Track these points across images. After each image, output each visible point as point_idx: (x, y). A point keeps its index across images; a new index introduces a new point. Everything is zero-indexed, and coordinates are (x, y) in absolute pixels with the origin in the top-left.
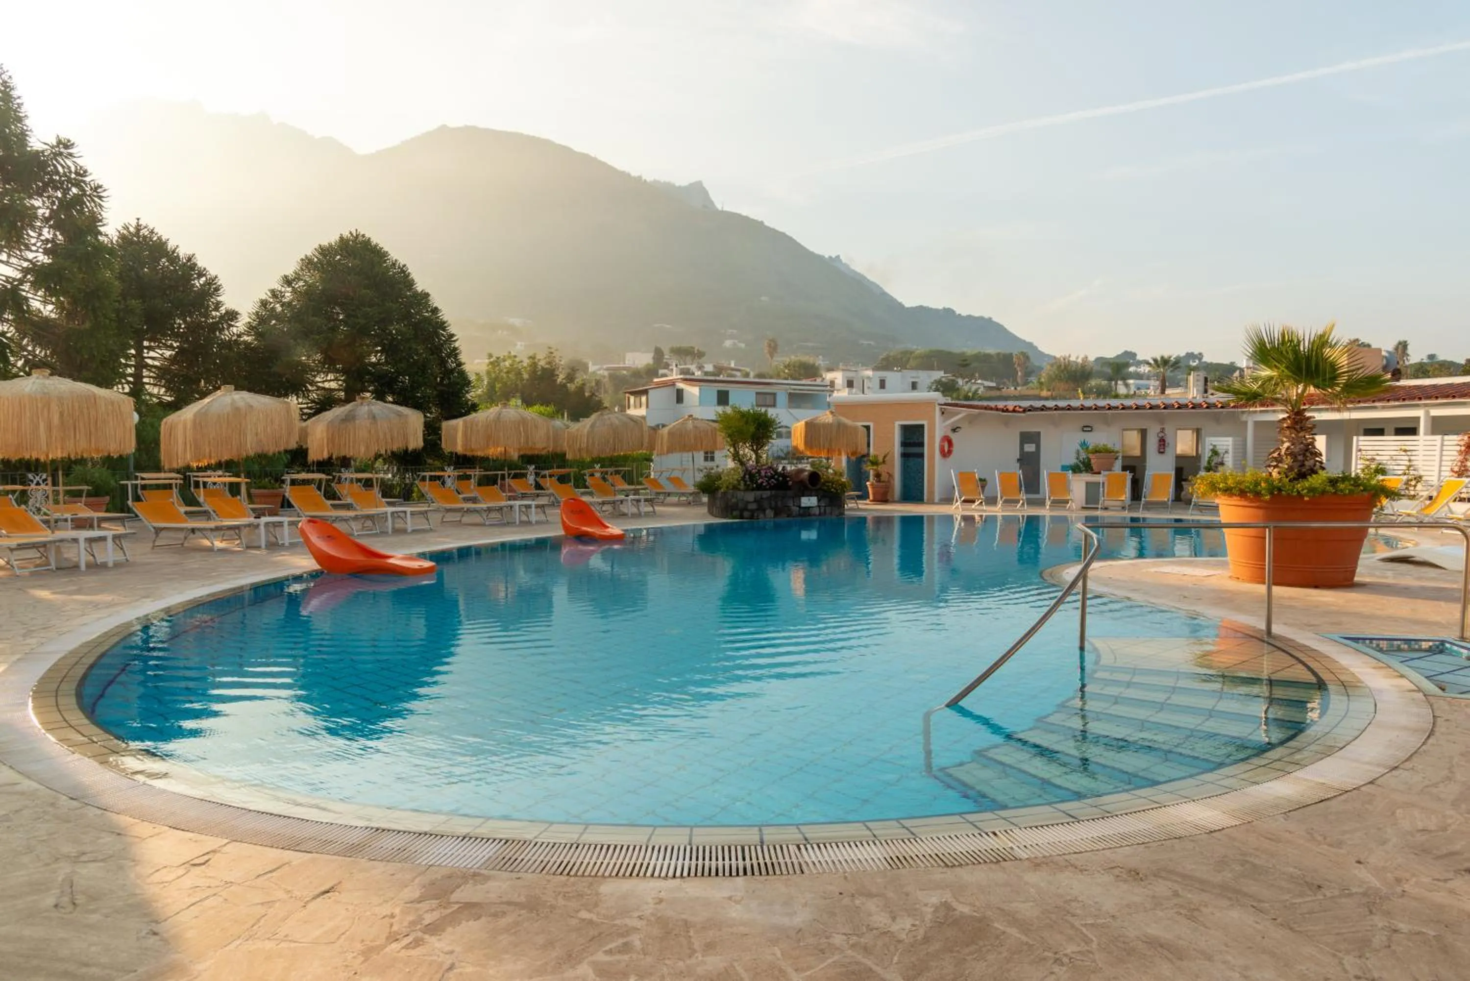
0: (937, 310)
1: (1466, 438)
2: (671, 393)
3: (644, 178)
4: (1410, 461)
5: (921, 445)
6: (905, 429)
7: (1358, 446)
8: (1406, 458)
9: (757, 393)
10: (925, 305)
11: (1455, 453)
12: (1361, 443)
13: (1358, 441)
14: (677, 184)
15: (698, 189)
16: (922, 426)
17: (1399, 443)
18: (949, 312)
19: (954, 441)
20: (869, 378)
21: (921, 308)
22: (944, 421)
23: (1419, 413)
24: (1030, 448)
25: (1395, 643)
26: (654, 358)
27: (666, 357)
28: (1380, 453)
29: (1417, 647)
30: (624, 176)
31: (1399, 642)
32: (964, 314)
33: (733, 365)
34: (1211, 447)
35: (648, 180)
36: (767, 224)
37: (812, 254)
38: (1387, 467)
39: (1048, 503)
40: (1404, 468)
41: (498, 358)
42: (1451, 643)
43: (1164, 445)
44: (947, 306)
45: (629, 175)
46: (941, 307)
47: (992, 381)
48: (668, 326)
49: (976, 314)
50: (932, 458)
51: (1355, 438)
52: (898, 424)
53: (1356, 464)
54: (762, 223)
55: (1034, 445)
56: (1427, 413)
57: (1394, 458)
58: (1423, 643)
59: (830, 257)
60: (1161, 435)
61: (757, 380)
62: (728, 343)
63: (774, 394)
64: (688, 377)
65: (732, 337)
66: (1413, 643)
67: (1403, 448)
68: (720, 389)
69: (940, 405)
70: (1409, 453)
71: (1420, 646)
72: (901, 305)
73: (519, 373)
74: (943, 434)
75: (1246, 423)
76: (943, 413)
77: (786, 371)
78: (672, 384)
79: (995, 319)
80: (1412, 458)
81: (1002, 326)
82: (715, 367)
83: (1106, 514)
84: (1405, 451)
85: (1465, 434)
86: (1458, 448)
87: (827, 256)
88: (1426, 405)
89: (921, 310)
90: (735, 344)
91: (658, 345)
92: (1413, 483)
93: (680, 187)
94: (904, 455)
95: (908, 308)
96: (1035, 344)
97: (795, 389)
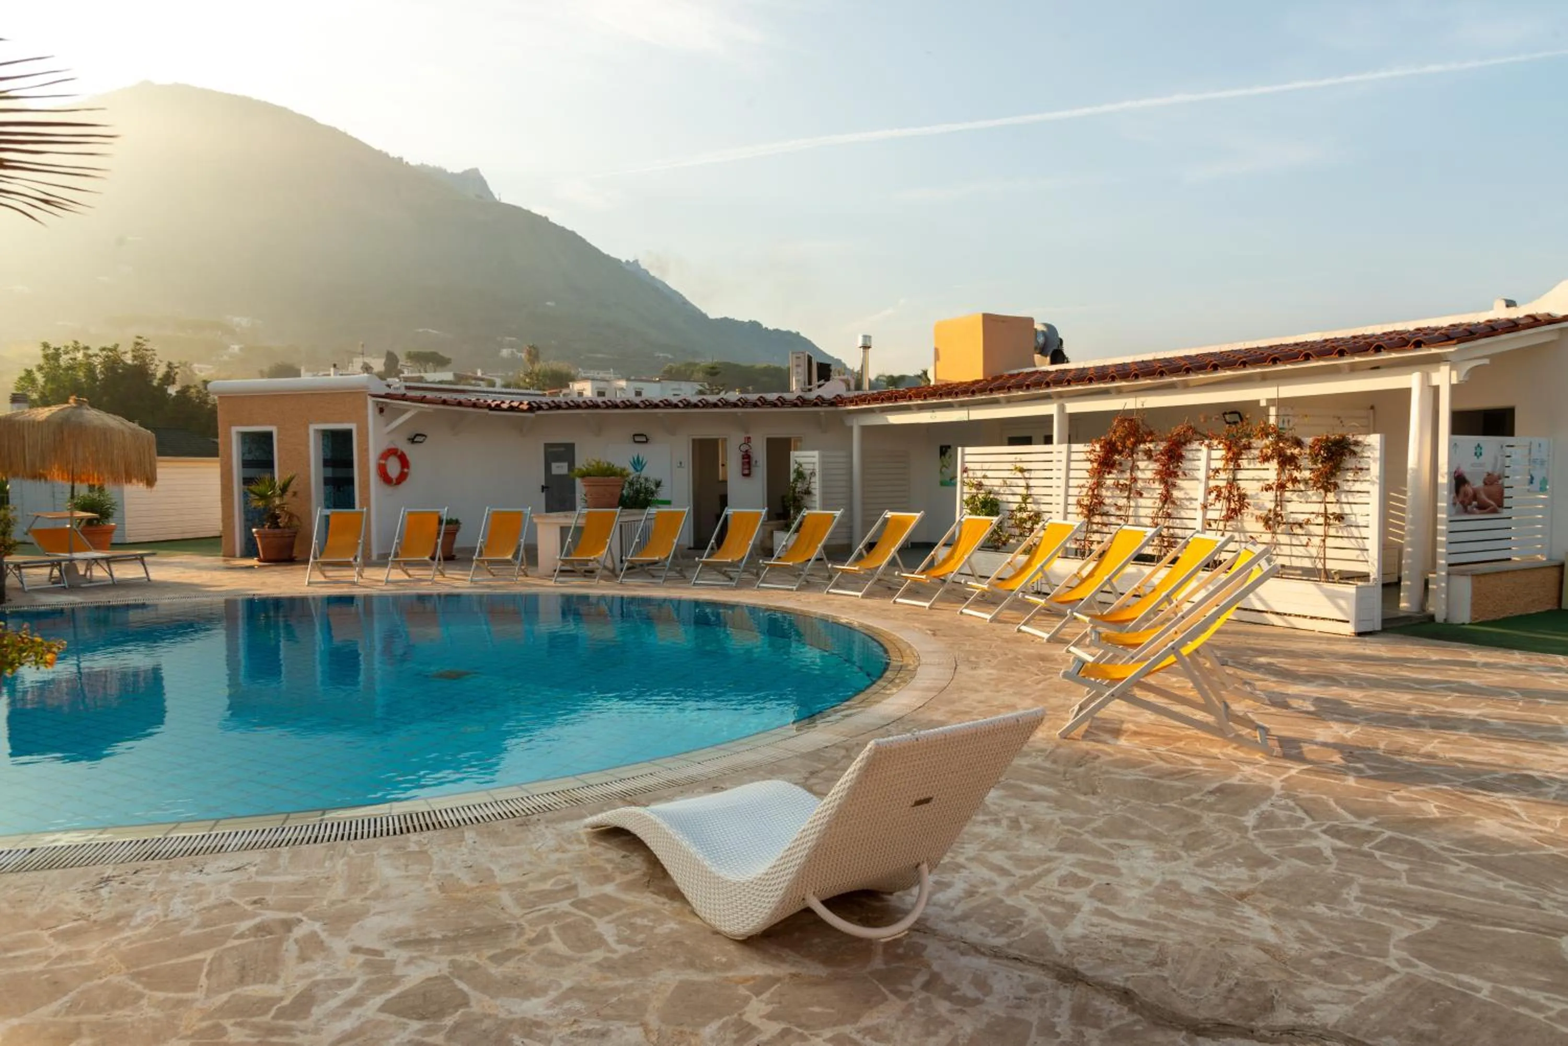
0: (742, 323)
1: (1098, 447)
3: (405, 160)
4: (1028, 487)
5: (351, 463)
7: (963, 462)
8: (1022, 483)
10: (731, 316)
11: (1087, 475)
12: (967, 458)
13: (963, 455)
14: (449, 171)
15: (473, 179)
16: (350, 433)
17: (1012, 458)
18: (755, 326)
19: (410, 457)
20: (622, 389)
21: (725, 320)
23: (1049, 409)
24: (559, 468)
26: (385, 364)
27: (400, 363)
28: (989, 474)
30: (382, 157)
32: (771, 328)
33: (479, 374)
34: (796, 466)
35: (412, 163)
36: (551, 220)
38: (999, 497)
40: (1019, 499)
41: (57, 349)
43: (749, 463)
44: (753, 319)
45: (387, 155)
46: (747, 320)
48: (435, 332)
49: (783, 328)
50: (366, 486)
51: (960, 449)
53: (962, 493)
54: (546, 219)
55: (565, 465)
56: (1062, 408)
57: (1008, 482)
59: (627, 262)
60: (744, 448)
61: (504, 390)
62: (505, 352)
65: (511, 346)
67: (1019, 465)
69: (374, 396)
70: (1027, 475)
72: (704, 317)
73: (90, 369)
74: (385, 446)
75: (851, 428)
76: (381, 410)
77: (527, 380)
79: (802, 334)
80: (1032, 483)
81: (810, 342)
82: (455, 375)
84: (1022, 470)
85: (1097, 442)
86: (1088, 465)
87: (624, 260)
88: (1060, 396)
89: (726, 323)
90: (512, 352)
91: (391, 350)
92: (1029, 525)
93: (453, 175)
95: (712, 320)
96: (843, 361)
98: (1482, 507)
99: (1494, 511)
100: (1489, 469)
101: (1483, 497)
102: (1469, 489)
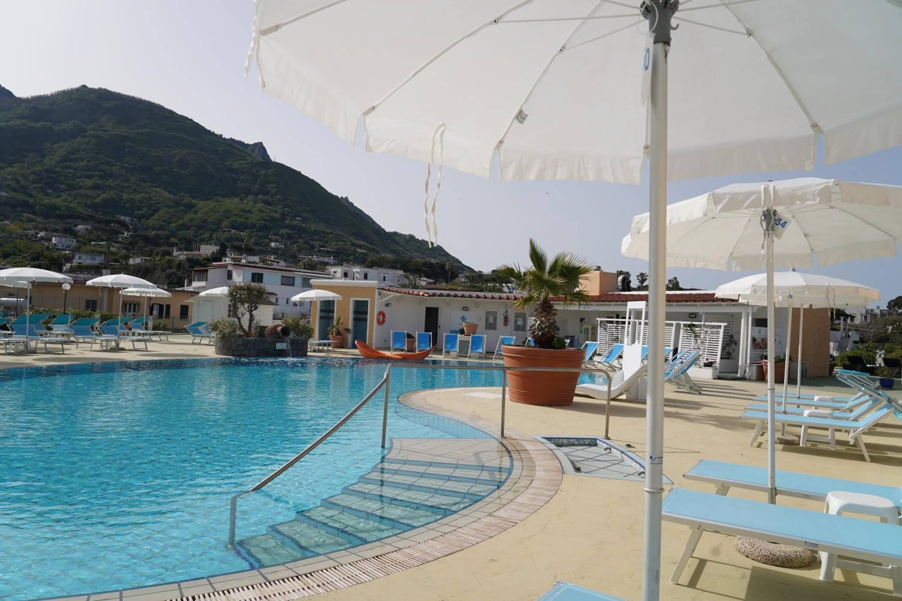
0: (404, 236)
2: (224, 272)
3: (223, 136)
5: (366, 313)
6: (357, 303)
9: (282, 277)
10: (398, 231)
14: (246, 143)
15: (259, 148)
16: (367, 302)
20: (357, 272)
21: (395, 233)
22: (381, 300)
25: (571, 440)
29: (582, 443)
30: (210, 133)
31: (573, 440)
33: (272, 258)
35: (227, 138)
36: (303, 173)
37: (331, 194)
39: (444, 351)
42: (600, 440)
43: (507, 320)
47: (432, 279)
48: (234, 231)
50: (372, 322)
52: (352, 299)
54: (300, 173)
58: (586, 440)
59: (342, 198)
60: (505, 314)
61: (283, 268)
62: (273, 245)
63: (294, 278)
64: (237, 263)
65: (275, 241)
66: (581, 440)
68: (254, 272)
69: (378, 289)
71: (584, 442)
72: (383, 230)
74: (379, 308)
76: (380, 294)
78: (226, 266)
83: (471, 360)
87: (340, 197)
89: (395, 235)
90: (277, 246)
93: (247, 145)
94: (355, 319)
95: (387, 233)
97: (307, 276)
98: (761, 348)
99: (764, 349)
100: (763, 337)
101: (761, 344)
102: (756, 342)
